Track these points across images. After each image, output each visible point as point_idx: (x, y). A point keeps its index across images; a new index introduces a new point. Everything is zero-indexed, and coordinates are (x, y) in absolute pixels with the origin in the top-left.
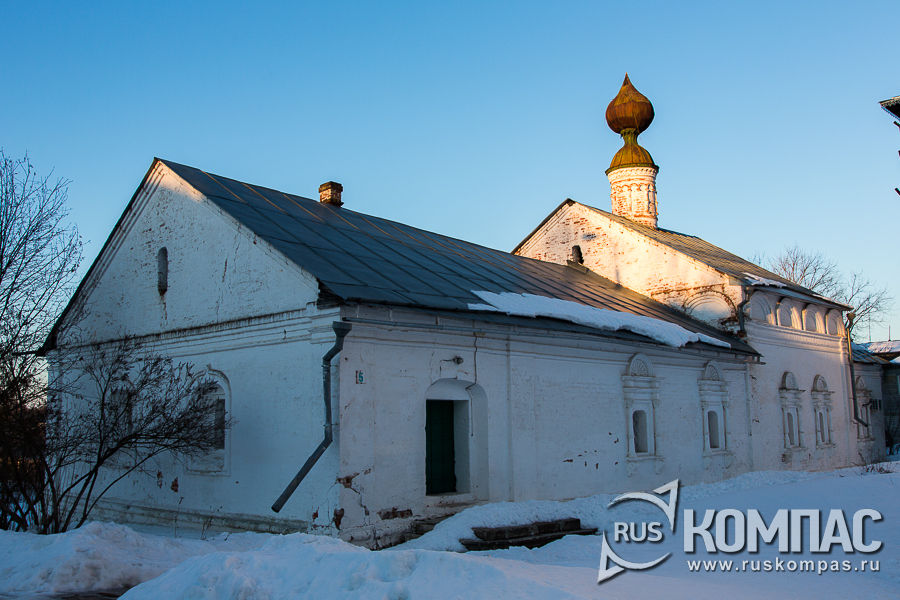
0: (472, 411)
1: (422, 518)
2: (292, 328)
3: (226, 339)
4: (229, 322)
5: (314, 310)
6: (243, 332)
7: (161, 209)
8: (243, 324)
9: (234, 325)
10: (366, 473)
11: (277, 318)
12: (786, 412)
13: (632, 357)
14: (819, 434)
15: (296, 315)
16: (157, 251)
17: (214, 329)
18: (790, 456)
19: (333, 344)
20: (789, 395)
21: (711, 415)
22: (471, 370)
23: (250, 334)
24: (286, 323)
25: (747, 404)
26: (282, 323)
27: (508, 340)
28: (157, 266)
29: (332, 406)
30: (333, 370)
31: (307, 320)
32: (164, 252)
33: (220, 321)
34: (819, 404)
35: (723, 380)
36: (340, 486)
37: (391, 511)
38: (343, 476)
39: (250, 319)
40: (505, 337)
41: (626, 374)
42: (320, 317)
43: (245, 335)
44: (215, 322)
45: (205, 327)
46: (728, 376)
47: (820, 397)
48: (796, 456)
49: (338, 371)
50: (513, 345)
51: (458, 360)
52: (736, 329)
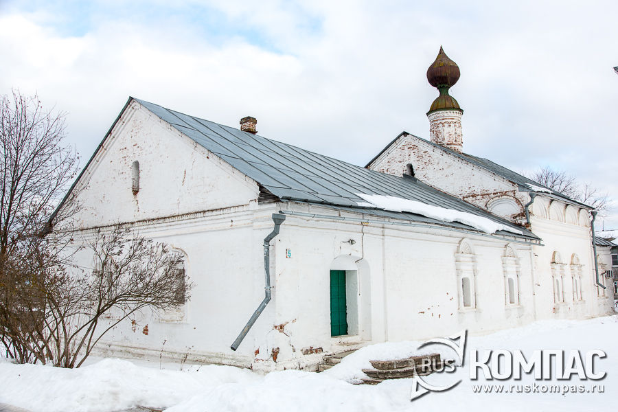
0: (360, 278)
1: (329, 354)
2: (238, 218)
3: (185, 226)
4: (187, 214)
5: (255, 205)
6: (198, 222)
7: (133, 134)
8: (199, 215)
9: (192, 216)
10: (293, 322)
11: (225, 211)
12: (555, 279)
13: (460, 241)
14: (575, 293)
15: (240, 208)
16: (131, 163)
17: (176, 219)
18: (558, 309)
19: (272, 230)
20: (557, 267)
21: (510, 281)
22: (360, 249)
23: (204, 223)
24: (233, 215)
25: (532, 273)
26: (230, 215)
27: (383, 228)
28: (131, 174)
29: (271, 274)
30: (271, 248)
31: (249, 213)
32: (137, 164)
33: (180, 214)
34: (575, 273)
35: (517, 257)
36: (277, 331)
37: (309, 349)
38: (278, 324)
39: (204, 212)
40: (381, 225)
41: (457, 253)
42: (260, 210)
43: (200, 223)
44: (177, 214)
45: (169, 217)
46: (520, 254)
47: (576, 268)
48: (561, 310)
49: (274, 249)
50: (387, 231)
51: (352, 242)
52: (524, 222)
